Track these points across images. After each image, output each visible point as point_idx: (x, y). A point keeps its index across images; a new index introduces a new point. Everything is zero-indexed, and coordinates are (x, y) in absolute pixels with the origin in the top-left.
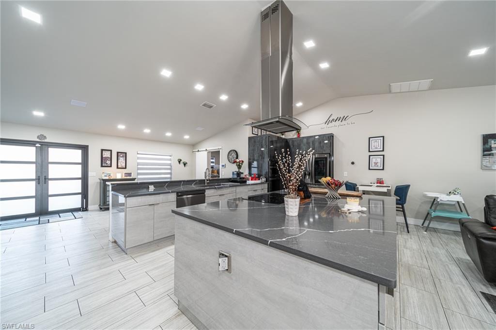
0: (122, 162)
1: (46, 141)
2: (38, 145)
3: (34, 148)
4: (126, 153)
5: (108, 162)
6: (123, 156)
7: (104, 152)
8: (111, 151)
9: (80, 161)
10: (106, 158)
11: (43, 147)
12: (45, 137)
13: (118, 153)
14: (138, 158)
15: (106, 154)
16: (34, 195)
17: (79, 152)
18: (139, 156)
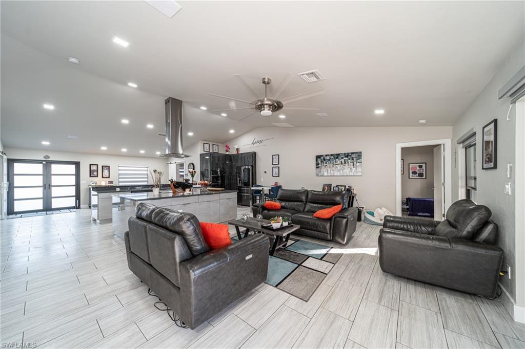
0: (106, 173)
1: (50, 159)
2: (44, 163)
3: (42, 165)
4: (109, 166)
5: (95, 173)
6: (107, 169)
7: (92, 166)
8: (97, 165)
9: (74, 173)
10: (94, 171)
11: (47, 164)
12: (49, 157)
13: (103, 166)
14: (119, 170)
15: (94, 168)
16: (42, 196)
17: (73, 167)
18: (120, 168)
